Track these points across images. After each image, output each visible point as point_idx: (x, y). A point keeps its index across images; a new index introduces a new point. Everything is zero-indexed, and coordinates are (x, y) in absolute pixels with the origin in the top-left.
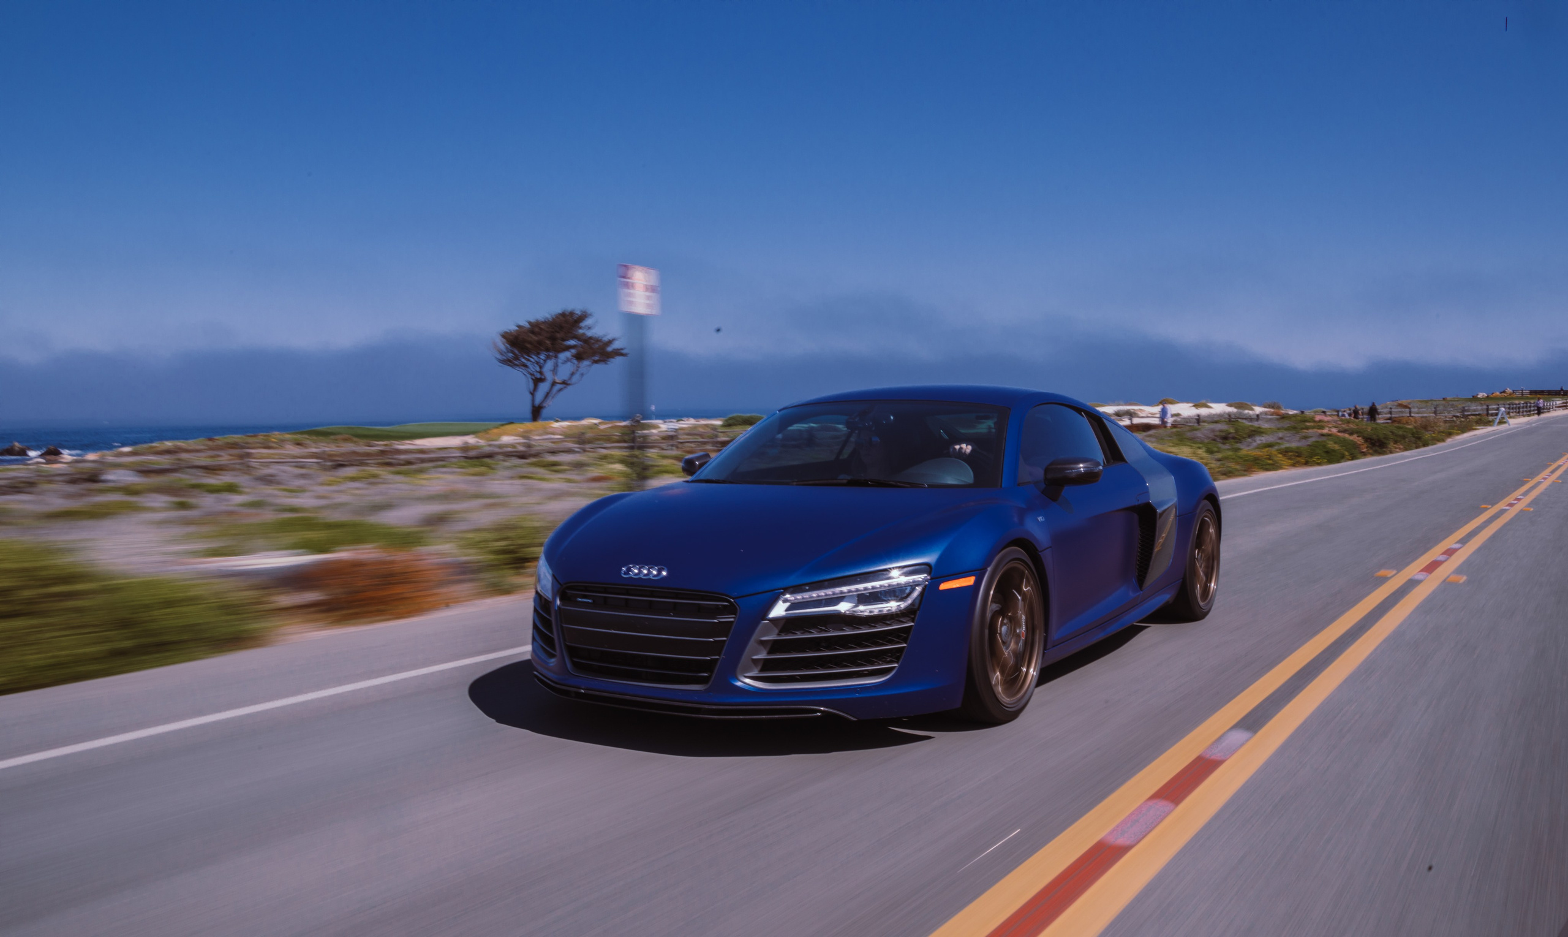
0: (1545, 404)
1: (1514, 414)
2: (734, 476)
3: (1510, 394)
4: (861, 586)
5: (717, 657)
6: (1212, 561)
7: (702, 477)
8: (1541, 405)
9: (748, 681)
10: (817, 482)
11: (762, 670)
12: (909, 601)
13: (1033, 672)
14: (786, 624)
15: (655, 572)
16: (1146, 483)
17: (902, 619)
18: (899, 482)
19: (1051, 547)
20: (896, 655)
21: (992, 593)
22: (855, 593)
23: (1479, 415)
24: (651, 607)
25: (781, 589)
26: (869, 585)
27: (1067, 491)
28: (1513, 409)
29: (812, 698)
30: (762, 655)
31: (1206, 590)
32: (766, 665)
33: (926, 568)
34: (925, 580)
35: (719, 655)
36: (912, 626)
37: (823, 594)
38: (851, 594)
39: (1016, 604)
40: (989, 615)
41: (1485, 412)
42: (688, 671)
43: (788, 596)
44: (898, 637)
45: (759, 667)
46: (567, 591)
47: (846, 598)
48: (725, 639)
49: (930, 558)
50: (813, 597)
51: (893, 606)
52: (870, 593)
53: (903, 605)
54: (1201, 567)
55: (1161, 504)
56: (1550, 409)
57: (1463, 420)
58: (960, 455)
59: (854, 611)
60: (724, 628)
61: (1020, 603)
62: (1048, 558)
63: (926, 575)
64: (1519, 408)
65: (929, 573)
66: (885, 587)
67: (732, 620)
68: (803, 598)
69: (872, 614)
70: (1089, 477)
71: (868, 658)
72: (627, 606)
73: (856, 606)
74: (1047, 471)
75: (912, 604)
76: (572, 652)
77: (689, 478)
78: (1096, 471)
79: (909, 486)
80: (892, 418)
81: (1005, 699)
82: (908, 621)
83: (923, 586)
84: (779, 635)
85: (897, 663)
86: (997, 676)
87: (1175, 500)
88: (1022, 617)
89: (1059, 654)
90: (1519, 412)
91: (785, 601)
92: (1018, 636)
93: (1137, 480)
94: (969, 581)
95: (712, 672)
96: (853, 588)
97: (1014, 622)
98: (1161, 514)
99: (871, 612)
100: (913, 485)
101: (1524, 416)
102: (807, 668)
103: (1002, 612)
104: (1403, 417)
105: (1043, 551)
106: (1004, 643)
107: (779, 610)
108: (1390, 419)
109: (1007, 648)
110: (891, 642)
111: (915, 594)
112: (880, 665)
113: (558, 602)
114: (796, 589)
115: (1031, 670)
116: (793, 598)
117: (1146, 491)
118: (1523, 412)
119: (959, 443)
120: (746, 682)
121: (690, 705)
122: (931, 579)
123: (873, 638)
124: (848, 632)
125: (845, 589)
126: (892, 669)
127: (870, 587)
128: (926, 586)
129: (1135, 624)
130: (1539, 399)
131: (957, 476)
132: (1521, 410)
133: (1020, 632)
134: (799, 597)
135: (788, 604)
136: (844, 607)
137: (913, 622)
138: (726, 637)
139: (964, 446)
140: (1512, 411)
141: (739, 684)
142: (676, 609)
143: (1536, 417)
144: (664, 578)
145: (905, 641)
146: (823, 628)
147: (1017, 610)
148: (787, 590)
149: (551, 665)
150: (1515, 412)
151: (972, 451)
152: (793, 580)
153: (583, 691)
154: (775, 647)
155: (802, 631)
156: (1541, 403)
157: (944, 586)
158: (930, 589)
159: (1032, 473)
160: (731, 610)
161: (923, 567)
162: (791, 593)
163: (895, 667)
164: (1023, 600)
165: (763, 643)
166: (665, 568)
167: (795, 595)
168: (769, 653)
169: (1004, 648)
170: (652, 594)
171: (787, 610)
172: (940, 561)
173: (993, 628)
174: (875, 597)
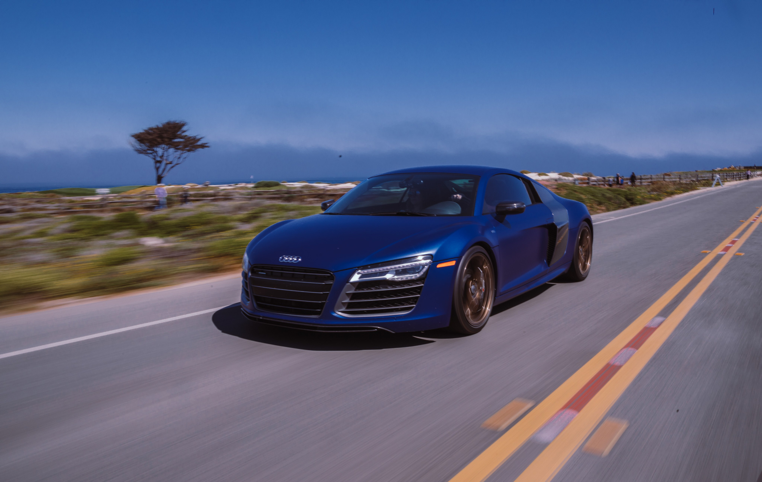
0: (752, 173)
1: (730, 179)
2: (346, 211)
3: (733, 168)
4: (397, 266)
5: (325, 302)
6: (588, 253)
7: (328, 212)
8: (749, 174)
9: (340, 313)
10: (382, 214)
11: (347, 308)
12: (422, 273)
13: (488, 309)
14: (359, 285)
15: (295, 259)
16: (552, 213)
17: (417, 283)
18: (422, 214)
19: (498, 246)
20: (415, 300)
21: (465, 268)
22: (394, 269)
23: (707, 180)
24: (293, 277)
25: (356, 268)
26: (401, 265)
27: (508, 218)
28: (729, 176)
29: (372, 322)
30: (347, 300)
31: (584, 266)
32: (349, 306)
33: (431, 256)
34: (430, 263)
35: (326, 301)
36: (422, 286)
37: (378, 270)
38: (391, 270)
39: (480, 275)
40: (464, 280)
41: (711, 178)
42: (310, 309)
43: (360, 271)
44: (416, 291)
45: (346, 307)
46: (255, 269)
47: (389, 272)
48: (328, 292)
49: (432, 252)
50: (373, 271)
51: (413, 276)
52: (402, 269)
53: (418, 275)
54: (582, 255)
55: (560, 224)
56: (753, 176)
57: (697, 183)
58: (457, 200)
59: (393, 279)
60: (328, 288)
61: (482, 275)
62: (497, 252)
63: (430, 260)
64: (733, 176)
65: (432, 260)
66: (409, 266)
67: (332, 283)
68: (368, 272)
69: (403, 280)
70: (519, 211)
71: (400, 302)
72: (282, 276)
73: (394, 276)
74: (497, 207)
75: (423, 275)
76: (257, 299)
77: (323, 212)
78: (522, 207)
79: (426, 215)
80: (422, 181)
81: (472, 322)
82: (421, 283)
83: (428, 265)
84: (355, 290)
85: (415, 304)
86: (468, 311)
87: (568, 221)
88: (483, 281)
89: (502, 300)
90: (733, 178)
91: (359, 273)
92: (481, 291)
93: (548, 212)
94: (453, 263)
95: (322, 308)
96: (393, 267)
97: (479, 283)
98: (560, 229)
99: (402, 279)
100: (429, 215)
101: (736, 180)
102: (370, 307)
103: (471, 279)
104: (659, 181)
105: (494, 248)
106: (473, 294)
107: (355, 278)
108: (651, 182)
109: (474, 297)
110: (412, 294)
111: (424, 270)
112: (407, 305)
113: (250, 274)
114: (364, 268)
115: (488, 308)
116: (362, 272)
117: (552, 217)
118: (736, 178)
119: (456, 194)
120: (339, 314)
121: (311, 325)
122: (433, 262)
123: (403, 292)
124: (390, 289)
125: (389, 267)
126: (411, 308)
127: (401, 266)
128: (430, 265)
129: (547, 283)
130: (748, 170)
131: (453, 210)
132: (735, 177)
133: (482, 289)
134: (366, 271)
135: (360, 275)
136: (389, 276)
137: (423, 284)
138: (329, 291)
139: (458, 195)
140: (728, 177)
141: (335, 315)
142: (305, 278)
143: (745, 181)
144: (300, 261)
145: (419, 293)
146: (378, 287)
147: (480, 278)
148: (359, 268)
149: (247, 305)
150: (731, 178)
151: (462, 198)
152: (362, 263)
153: (261, 318)
154: (353, 296)
155: (367, 289)
156: (749, 173)
157: (439, 266)
158: (432, 267)
159: (490, 208)
160: (331, 278)
161: (428, 256)
162: (361, 270)
163: (414, 306)
164: (483, 272)
165: (348, 294)
166: (300, 258)
167: (364, 271)
168: (351, 299)
169: (472, 297)
170: (294, 270)
171: (360, 278)
172: (437, 253)
173: (467, 286)
174: (405, 271)
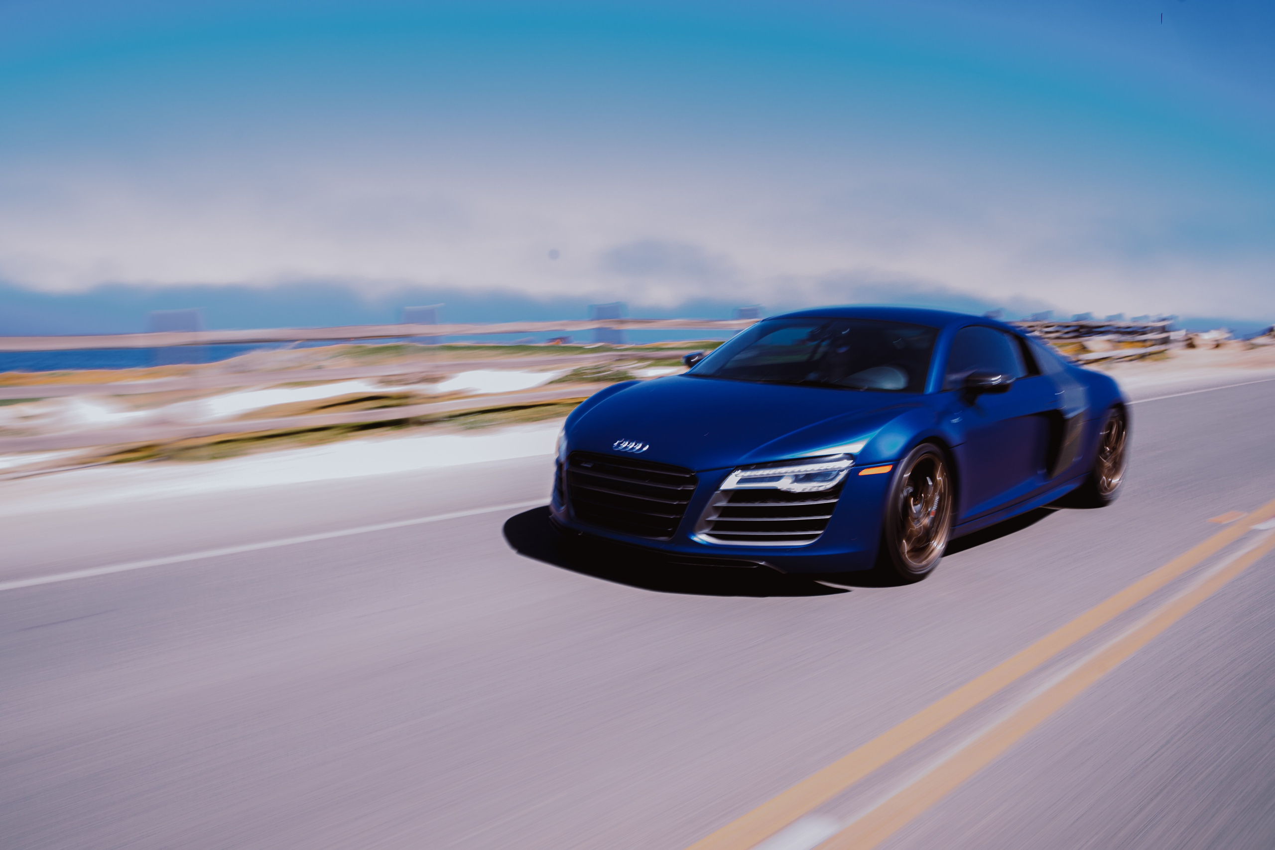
4: (796, 469)
5: (680, 517)
9: (703, 536)
11: (715, 529)
12: (835, 482)
13: (940, 545)
14: (734, 495)
15: (639, 447)
16: (1058, 391)
17: (828, 496)
18: (843, 385)
19: (962, 444)
20: (822, 524)
22: (793, 474)
24: (634, 473)
25: (732, 466)
26: (803, 468)
29: (751, 554)
30: (714, 518)
32: (717, 526)
33: (851, 456)
34: (850, 466)
35: (681, 515)
36: (835, 502)
37: (765, 473)
38: (787, 474)
39: (929, 489)
40: (902, 496)
42: (658, 527)
43: (738, 472)
44: (825, 510)
45: (711, 527)
46: (575, 457)
47: (785, 477)
48: (686, 503)
49: (855, 448)
50: (757, 474)
51: (821, 486)
52: (805, 474)
53: (829, 485)
55: (1071, 411)
59: (789, 488)
60: (687, 495)
61: (933, 488)
62: (960, 454)
63: (851, 463)
65: (853, 462)
66: (817, 469)
67: (693, 488)
68: (752, 475)
69: (805, 491)
70: (1001, 388)
71: (800, 525)
73: (790, 484)
74: (965, 381)
75: (836, 486)
76: (576, 504)
77: (688, 371)
78: (1010, 382)
79: (849, 388)
81: (913, 563)
82: (833, 498)
83: (847, 470)
84: (728, 503)
85: (820, 531)
86: (905, 546)
87: (1084, 408)
88: (934, 499)
91: (737, 476)
92: (929, 515)
93: (1050, 386)
94: (886, 469)
95: (675, 527)
96: (790, 470)
97: (928, 503)
98: (1071, 419)
99: (804, 489)
100: (853, 388)
102: (749, 530)
103: (915, 495)
105: (954, 447)
106: (915, 520)
107: (731, 482)
109: (918, 524)
110: (818, 514)
111: (840, 478)
112: (810, 531)
113: (567, 465)
114: (745, 467)
115: (938, 543)
116: (742, 475)
117: (1057, 399)
120: (702, 538)
122: (855, 466)
123: (804, 510)
124: (785, 504)
125: (784, 470)
126: (817, 535)
127: (803, 470)
128: (850, 471)
129: (1042, 507)
131: (893, 383)
133: (932, 510)
134: (748, 473)
135: (738, 479)
136: (785, 484)
137: (837, 499)
138: (688, 501)
141: (696, 538)
142: (651, 477)
144: (646, 451)
145: (829, 513)
146: (764, 499)
147: (928, 493)
148: (737, 468)
149: (561, 511)
152: (742, 459)
153: (580, 534)
154: (724, 512)
155: (747, 501)
157: (865, 472)
158: (852, 473)
160: (693, 481)
161: (848, 455)
162: (742, 470)
163: (820, 534)
164: (934, 485)
165: (716, 507)
166: (647, 446)
167: (744, 472)
168: (720, 516)
169: (914, 524)
170: (634, 464)
171: (737, 483)
172: (861, 451)
173: (906, 506)
174: (809, 477)
